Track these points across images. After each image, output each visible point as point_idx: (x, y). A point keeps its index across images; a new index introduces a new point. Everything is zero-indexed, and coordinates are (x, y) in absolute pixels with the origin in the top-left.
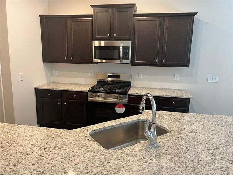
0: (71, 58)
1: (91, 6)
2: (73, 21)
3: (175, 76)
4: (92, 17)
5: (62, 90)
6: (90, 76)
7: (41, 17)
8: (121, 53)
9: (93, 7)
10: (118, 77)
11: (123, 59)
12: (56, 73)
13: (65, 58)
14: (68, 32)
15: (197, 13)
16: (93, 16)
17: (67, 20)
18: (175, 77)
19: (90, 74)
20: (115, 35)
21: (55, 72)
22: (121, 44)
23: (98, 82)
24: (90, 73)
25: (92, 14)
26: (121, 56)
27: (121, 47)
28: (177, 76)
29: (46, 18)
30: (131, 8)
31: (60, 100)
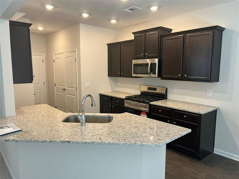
0: (122, 73)
5: (112, 96)
7: (108, 45)
9: (134, 33)
10: (155, 89)
11: (152, 74)
13: (119, 73)
16: (134, 40)
18: (208, 93)
20: (147, 54)
21: (118, 84)
23: (142, 93)
24: (138, 85)
28: (209, 92)
30: (158, 30)
31: (111, 103)
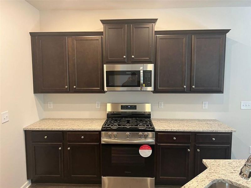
0: (75, 87)
1: (101, 21)
2: (76, 40)
3: (203, 103)
4: (103, 35)
5: (65, 130)
6: (97, 107)
7: (32, 34)
8: (142, 78)
9: (103, 22)
10: (135, 107)
11: (144, 86)
12: (51, 106)
13: (66, 87)
14: (70, 53)
15: (229, 30)
16: (104, 33)
17: (68, 39)
18: (203, 105)
19: (97, 106)
20: (133, 56)
21: (49, 105)
22: (141, 68)
24: (96, 104)
25: (103, 31)
26: (142, 82)
27: (142, 72)
28: (205, 104)
29: (39, 36)
30: (152, 24)
31: (61, 143)
